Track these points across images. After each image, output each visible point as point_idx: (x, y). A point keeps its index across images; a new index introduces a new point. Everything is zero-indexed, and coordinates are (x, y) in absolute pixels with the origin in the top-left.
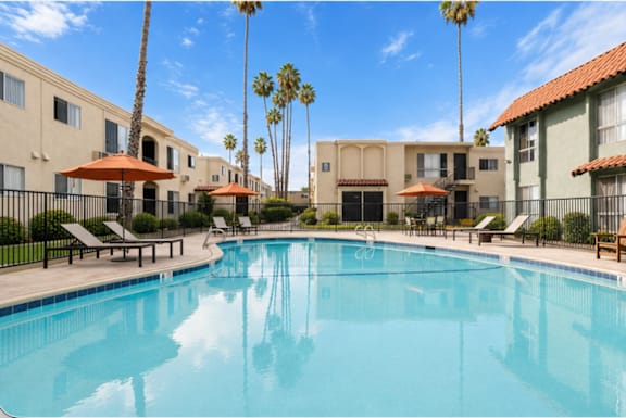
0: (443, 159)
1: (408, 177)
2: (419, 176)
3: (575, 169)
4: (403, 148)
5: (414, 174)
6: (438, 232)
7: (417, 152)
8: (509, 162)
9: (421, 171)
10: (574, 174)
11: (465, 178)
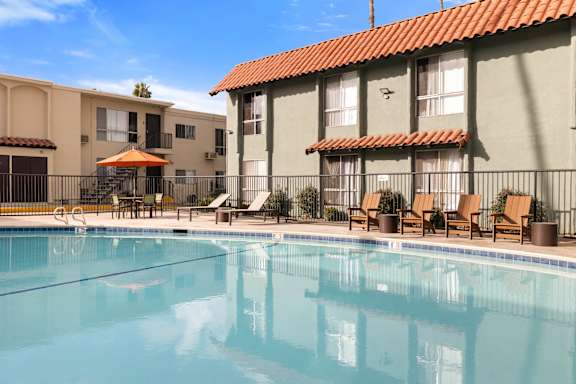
0: (133, 119)
1: (84, 139)
2: (98, 139)
3: (309, 147)
4: (79, 95)
5: (93, 136)
6: (159, 213)
7: (98, 105)
8: (231, 133)
9: (102, 132)
10: (307, 152)
11: (159, 147)
